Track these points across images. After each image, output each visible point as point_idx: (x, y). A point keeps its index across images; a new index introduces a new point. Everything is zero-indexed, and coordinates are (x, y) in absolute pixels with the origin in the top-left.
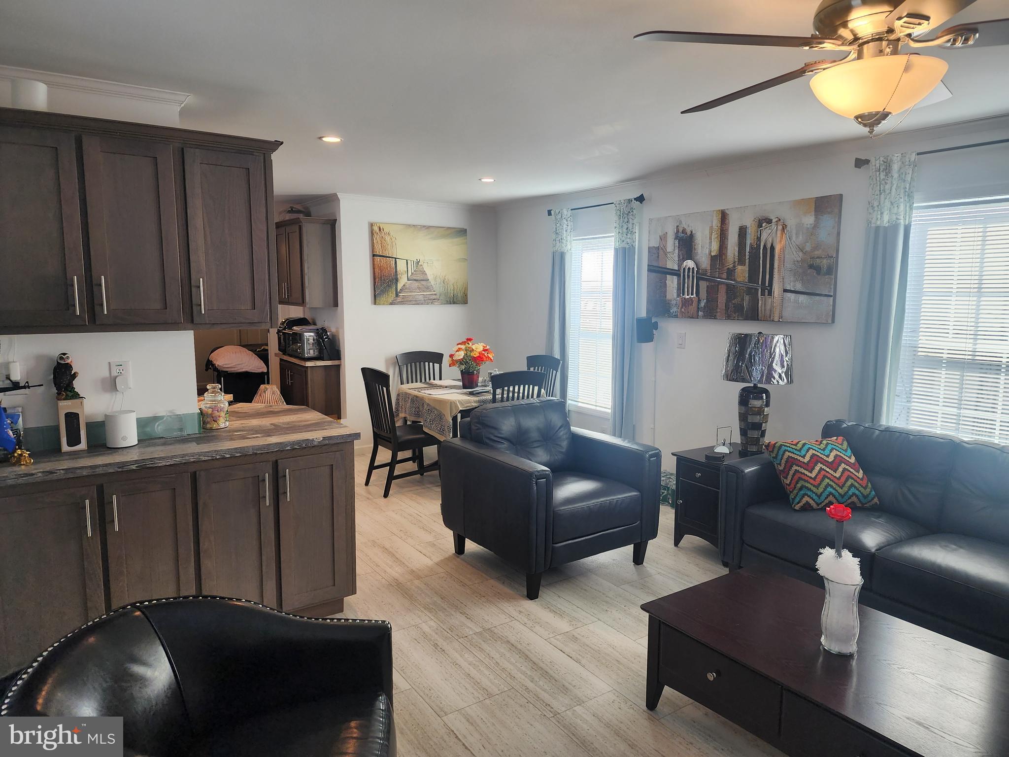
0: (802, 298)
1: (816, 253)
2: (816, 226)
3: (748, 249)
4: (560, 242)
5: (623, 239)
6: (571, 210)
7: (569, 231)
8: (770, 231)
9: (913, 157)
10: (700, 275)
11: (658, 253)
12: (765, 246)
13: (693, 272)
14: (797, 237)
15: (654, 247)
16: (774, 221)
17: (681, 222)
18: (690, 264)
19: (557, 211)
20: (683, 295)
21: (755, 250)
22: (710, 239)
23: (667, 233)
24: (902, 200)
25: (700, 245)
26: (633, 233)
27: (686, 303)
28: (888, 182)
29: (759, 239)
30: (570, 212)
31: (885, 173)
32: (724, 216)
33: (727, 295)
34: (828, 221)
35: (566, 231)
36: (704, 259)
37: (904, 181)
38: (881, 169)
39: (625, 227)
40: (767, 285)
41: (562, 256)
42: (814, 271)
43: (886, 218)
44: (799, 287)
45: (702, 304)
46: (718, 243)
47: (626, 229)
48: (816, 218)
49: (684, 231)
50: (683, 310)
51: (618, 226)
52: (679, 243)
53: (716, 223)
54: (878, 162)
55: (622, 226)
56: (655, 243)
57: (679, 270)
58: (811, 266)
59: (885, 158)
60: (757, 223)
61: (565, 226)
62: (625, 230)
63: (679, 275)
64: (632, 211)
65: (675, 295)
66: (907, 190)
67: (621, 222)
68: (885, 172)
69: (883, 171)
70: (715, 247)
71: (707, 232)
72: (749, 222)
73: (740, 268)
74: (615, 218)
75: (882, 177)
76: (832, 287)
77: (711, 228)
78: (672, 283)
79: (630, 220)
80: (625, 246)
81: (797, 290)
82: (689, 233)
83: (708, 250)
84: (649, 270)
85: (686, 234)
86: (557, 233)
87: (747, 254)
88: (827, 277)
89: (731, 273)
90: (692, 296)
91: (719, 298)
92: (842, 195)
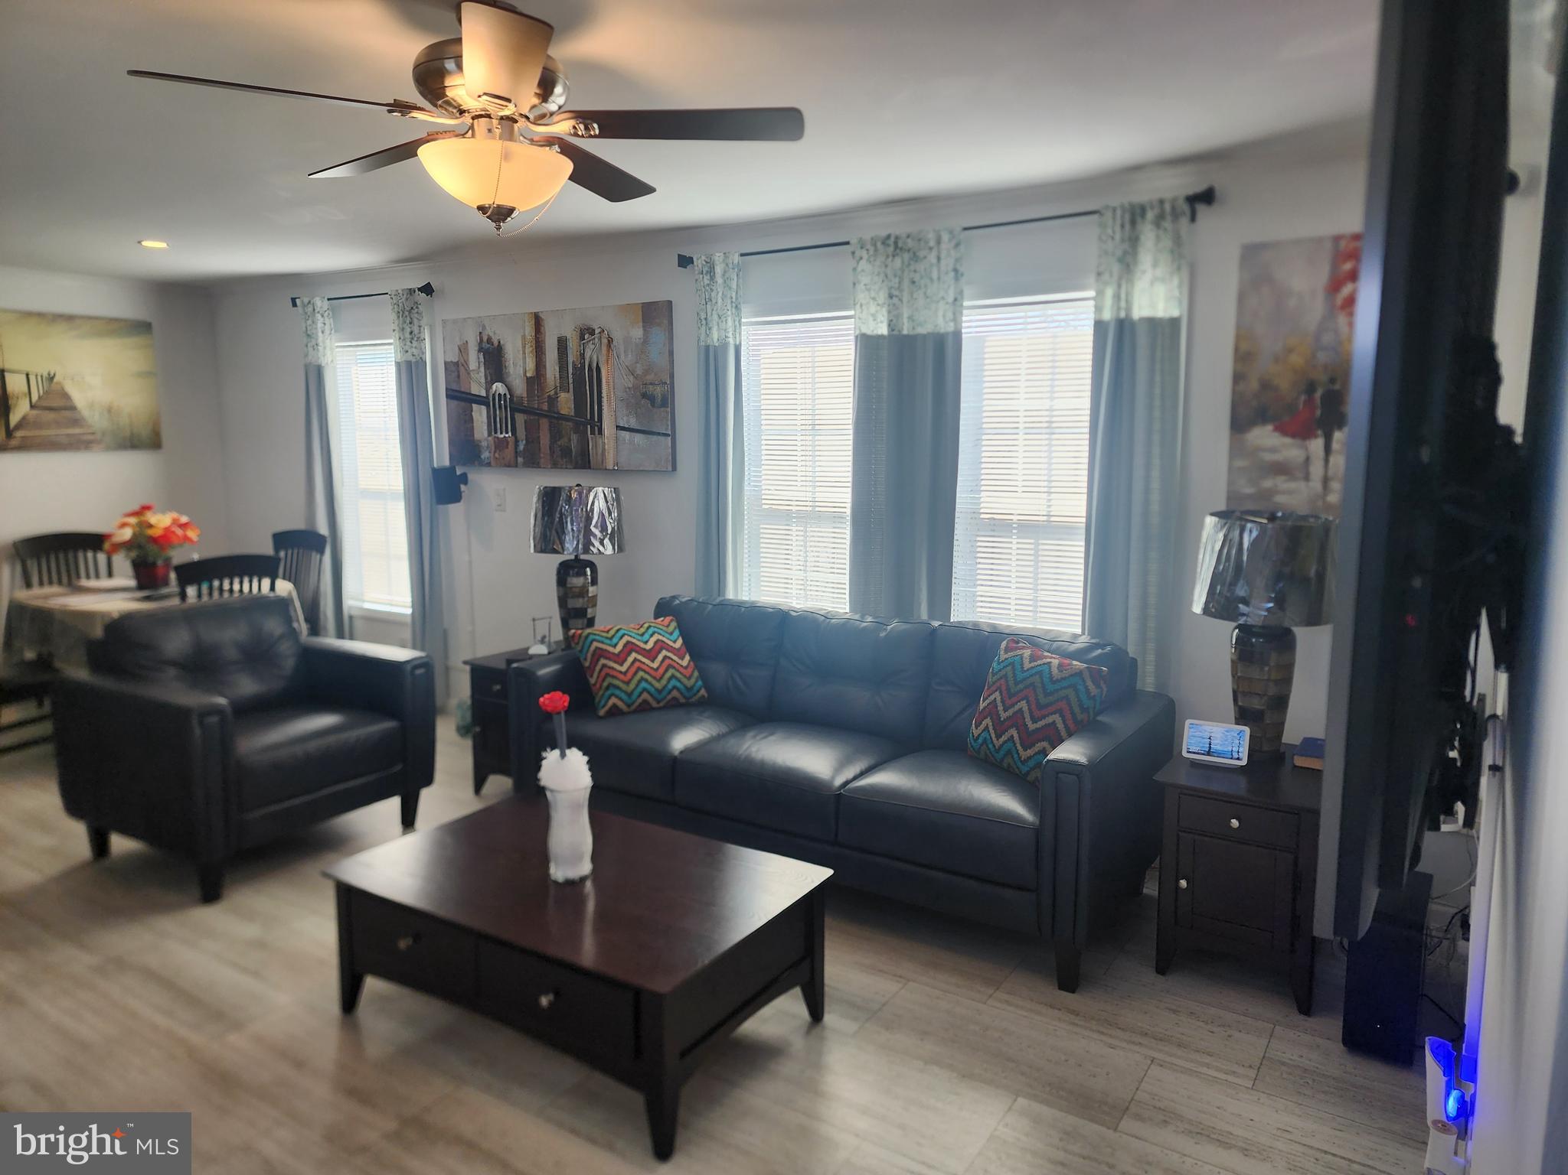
0: (638, 438)
1: (648, 377)
2: (645, 341)
3: (570, 370)
4: (314, 349)
5: (407, 348)
6: (329, 299)
7: (327, 332)
8: (593, 346)
9: (736, 258)
10: (515, 406)
11: (458, 372)
12: (590, 366)
13: (505, 401)
14: (626, 355)
15: (452, 362)
16: (597, 331)
17: (484, 327)
18: (498, 387)
19: (306, 300)
20: (496, 433)
21: (579, 370)
22: (524, 353)
23: (467, 342)
24: (729, 313)
25: (511, 362)
26: (421, 340)
27: (500, 445)
28: (714, 288)
29: (582, 356)
30: (326, 302)
31: (708, 277)
32: (538, 321)
33: (550, 433)
34: (658, 335)
35: (323, 332)
36: (517, 381)
37: (730, 288)
38: (704, 272)
39: (409, 330)
40: (596, 420)
41: (319, 371)
42: (648, 401)
43: (715, 336)
44: (633, 423)
45: (521, 447)
46: (534, 359)
47: (410, 336)
48: (645, 330)
49: (489, 340)
50: (497, 455)
51: (397, 328)
52: (484, 358)
53: (529, 331)
54: (699, 261)
55: (403, 329)
56: (453, 357)
57: (487, 397)
58: (644, 396)
59: (707, 258)
60: (578, 334)
61: (320, 325)
62: (408, 335)
63: (487, 405)
64: (417, 308)
65: (486, 434)
66: (734, 300)
67: (401, 322)
68: (709, 275)
69: (706, 274)
70: (531, 365)
71: (519, 343)
72: (570, 333)
73: (563, 395)
74: (394, 316)
75: (707, 282)
76: (669, 423)
77: (524, 337)
78: (480, 414)
79: (415, 321)
80: (409, 359)
81: (631, 427)
82: (496, 343)
83: (522, 369)
84: (448, 396)
85: (493, 345)
86: (308, 335)
87: (570, 376)
88: (662, 409)
89: (553, 400)
90: (507, 435)
91: (541, 437)
92: (671, 302)
